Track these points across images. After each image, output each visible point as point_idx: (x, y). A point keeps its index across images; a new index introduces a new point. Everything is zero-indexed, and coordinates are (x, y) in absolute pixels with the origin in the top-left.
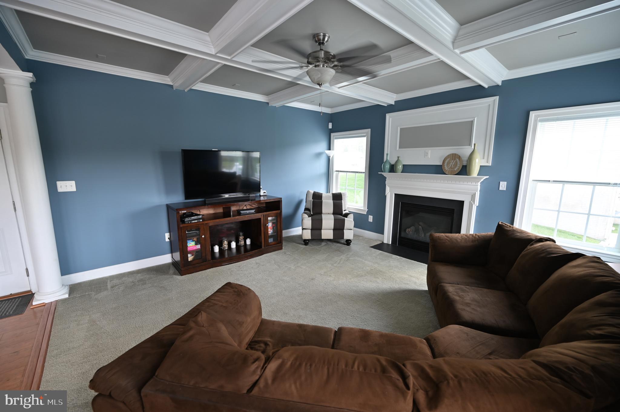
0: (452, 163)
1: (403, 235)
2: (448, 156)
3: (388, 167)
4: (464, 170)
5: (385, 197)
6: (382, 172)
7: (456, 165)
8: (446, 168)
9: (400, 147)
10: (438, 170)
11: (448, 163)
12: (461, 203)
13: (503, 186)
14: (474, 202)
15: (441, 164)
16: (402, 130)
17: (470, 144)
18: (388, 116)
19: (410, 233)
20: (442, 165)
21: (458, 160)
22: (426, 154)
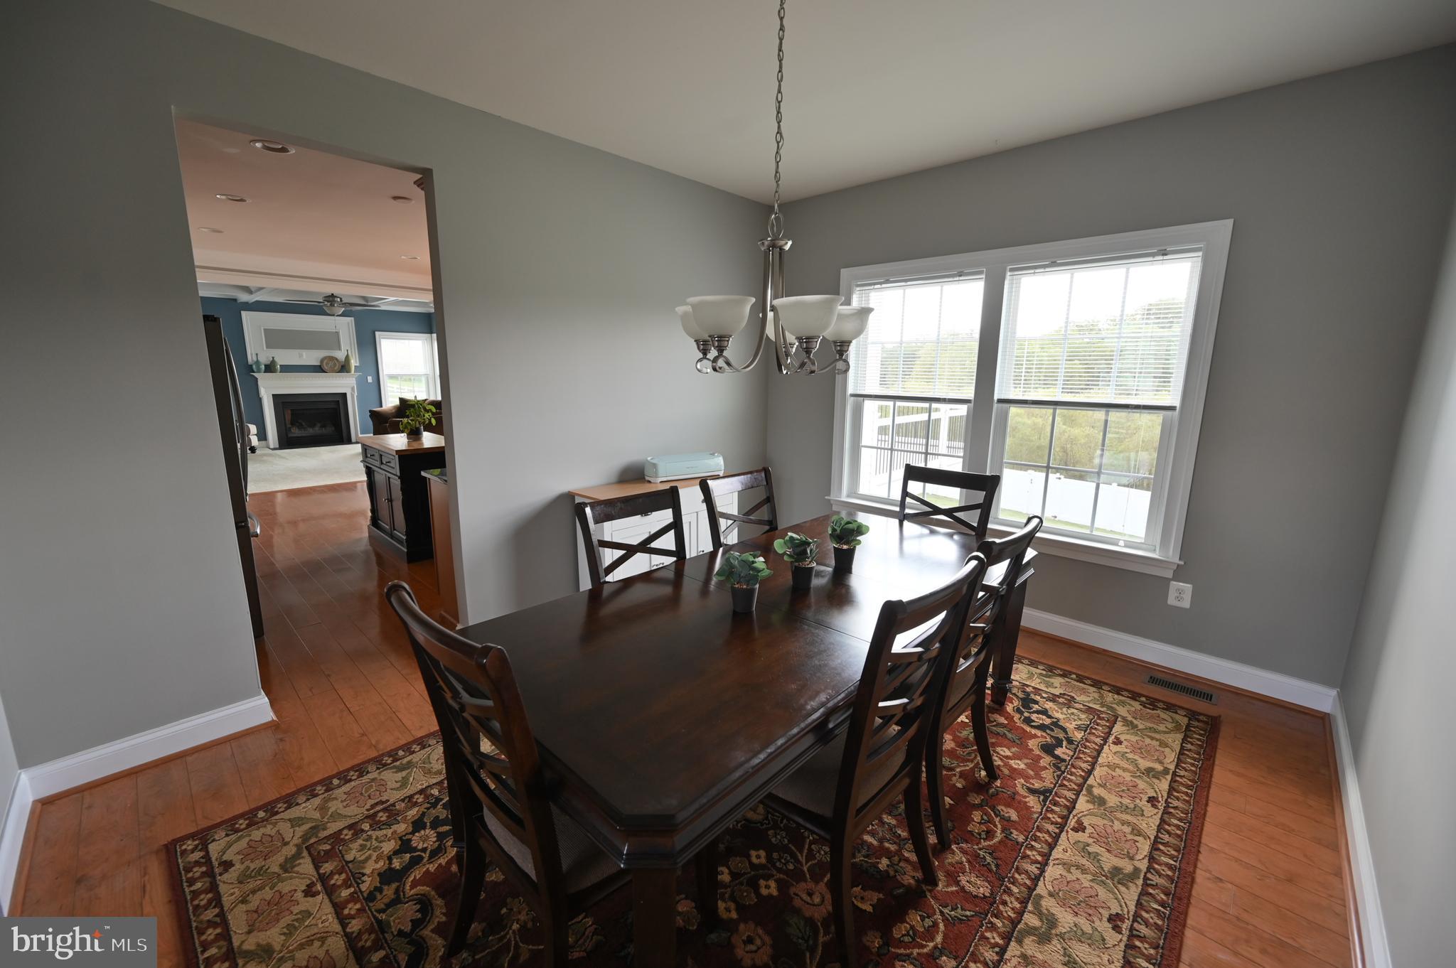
0: (331, 364)
1: (290, 435)
2: (325, 358)
3: (263, 367)
4: (344, 368)
5: (260, 400)
6: (254, 372)
7: (335, 365)
8: (325, 367)
9: (267, 348)
10: (319, 369)
11: (327, 364)
12: (344, 395)
13: (370, 379)
14: (354, 392)
15: (319, 364)
16: (265, 330)
17: (340, 349)
18: (244, 314)
19: (296, 432)
20: (320, 366)
21: (336, 361)
22: (301, 356)
